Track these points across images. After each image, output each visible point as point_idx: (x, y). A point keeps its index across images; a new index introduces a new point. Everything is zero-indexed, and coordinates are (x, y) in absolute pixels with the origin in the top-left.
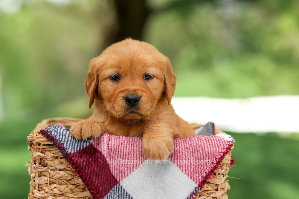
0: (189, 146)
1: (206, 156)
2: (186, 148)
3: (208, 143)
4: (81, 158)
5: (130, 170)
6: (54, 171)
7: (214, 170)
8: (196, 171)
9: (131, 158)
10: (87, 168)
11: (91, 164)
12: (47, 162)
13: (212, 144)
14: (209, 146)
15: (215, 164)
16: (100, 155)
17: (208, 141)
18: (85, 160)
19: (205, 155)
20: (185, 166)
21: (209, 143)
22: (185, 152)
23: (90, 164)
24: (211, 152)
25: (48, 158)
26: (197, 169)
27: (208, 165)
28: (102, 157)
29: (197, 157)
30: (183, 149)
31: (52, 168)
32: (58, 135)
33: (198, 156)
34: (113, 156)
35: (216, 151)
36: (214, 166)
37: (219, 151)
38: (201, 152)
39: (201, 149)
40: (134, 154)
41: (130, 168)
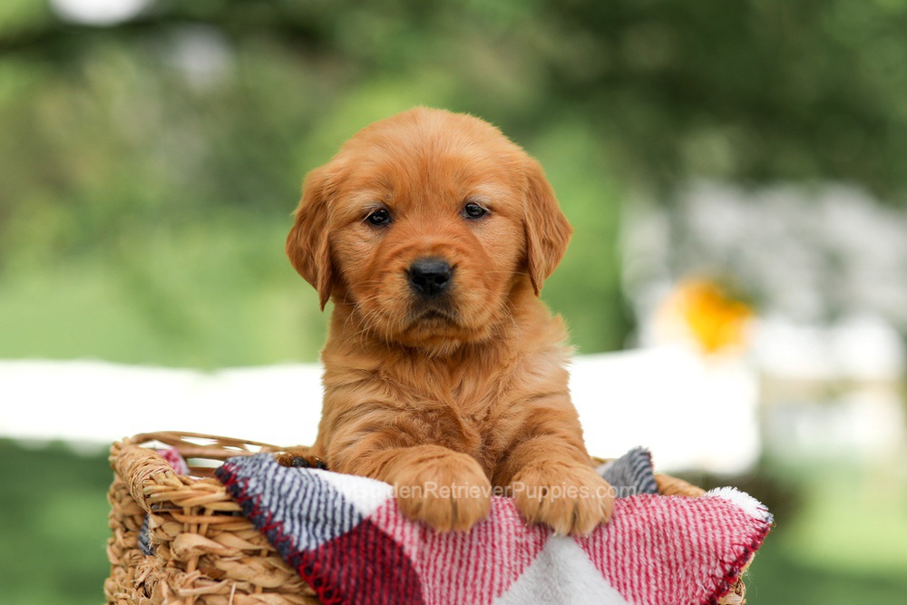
0: (644, 527)
1: (693, 555)
2: (634, 534)
3: (699, 518)
4: (341, 564)
5: (482, 599)
6: (246, 593)
7: (718, 596)
8: (663, 600)
9: (485, 563)
10: (359, 595)
11: (373, 584)
12: (222, 565)
13: (711, 520)
14: (701, 526)
15: (720, 581)
16: (397, 557)
17: (699, 510)
18: (354, 571)
19: (688, 553)
20: (632, 587)
21: (703, 515)
22: (631, 547)
23: (369, 586)
24: (707, 544)
25: (230, 552)
26: (667, 594)
27: (698, 582)
28: (405, 562)
29: (664, 559)
30: (627, 537)
31: (241, 585)
32: (268, 491)
33: (668, 555)
34: (429, 560)
35: (723, 538)
36: (716, 585)
37: (731, 541)
38: (678, 544)
39: (676, 534)
40: (493, 554)
41: (481, 594)
